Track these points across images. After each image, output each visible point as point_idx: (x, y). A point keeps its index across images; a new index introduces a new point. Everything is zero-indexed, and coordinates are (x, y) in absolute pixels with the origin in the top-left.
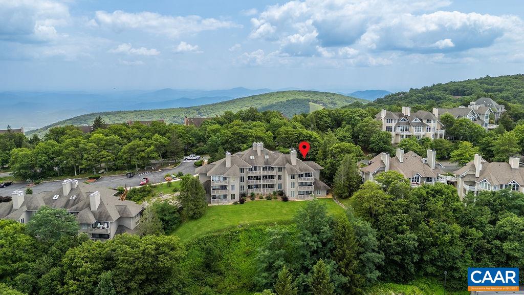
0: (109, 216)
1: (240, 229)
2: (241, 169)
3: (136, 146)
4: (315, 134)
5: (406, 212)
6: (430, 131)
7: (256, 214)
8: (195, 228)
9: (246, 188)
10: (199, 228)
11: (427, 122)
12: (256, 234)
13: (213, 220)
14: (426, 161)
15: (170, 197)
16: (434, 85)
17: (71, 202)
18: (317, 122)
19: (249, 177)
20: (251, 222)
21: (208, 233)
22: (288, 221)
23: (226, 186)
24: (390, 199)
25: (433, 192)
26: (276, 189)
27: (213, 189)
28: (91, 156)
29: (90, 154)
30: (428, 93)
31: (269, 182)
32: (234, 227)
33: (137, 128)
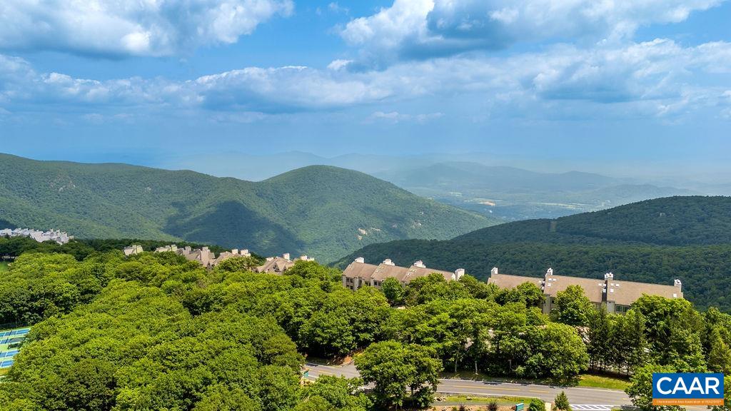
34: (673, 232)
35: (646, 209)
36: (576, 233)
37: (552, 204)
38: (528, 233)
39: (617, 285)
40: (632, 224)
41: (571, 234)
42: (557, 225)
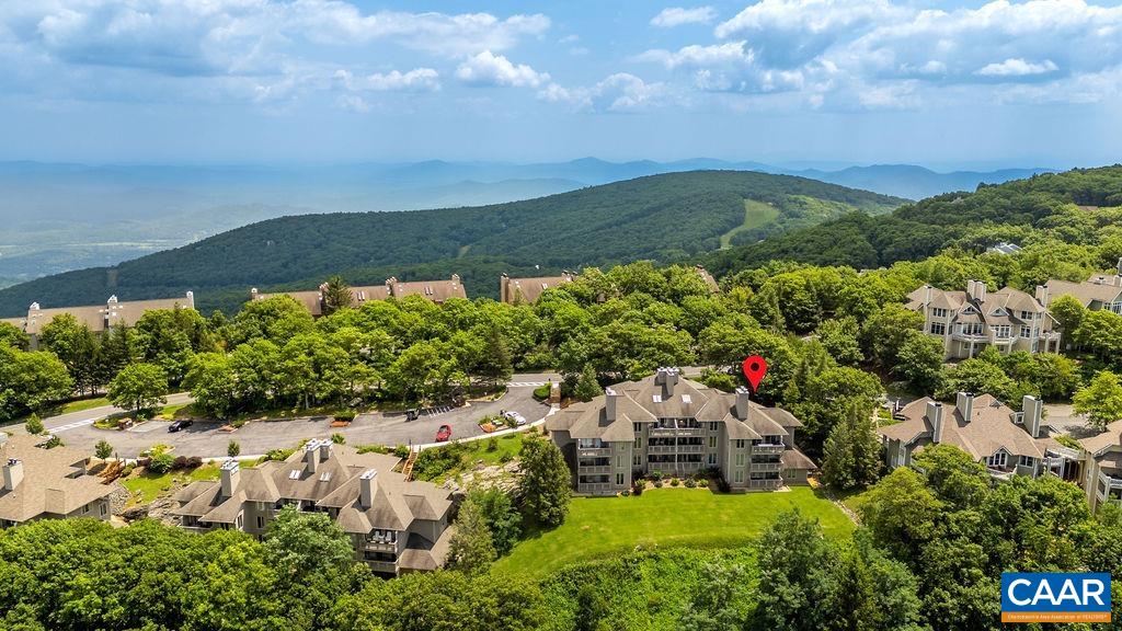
0: (396, 519)
1: (640, 554)
2: (635, 424)
3: (423, 357)
4: (782, 343)
5: (976, 540)
6: (1028, 336)
7: (668, 520)
8: (554, 547)
9: (644, 460)
10: (561, 547)
11: (1024, 317)
12: (672, 565)
13: (586, 530)
14: (1020, 419)
15: (497, 474)
16: (1034, 177)
17: (323, 487)
18: (780, 302)
19: (650, 440)
20: (661, 538)
21: (579, 559)
22: (735, 539)
23: (605, 459)
24: (943, 510)
25: (1034, 499)
26: (705, 464)
27: (583, 464)
28: (339, 375)
29: (335, 370)
30: (1021, 197)
31: (691, 450)
32: (628, 549)
33: (417, 310)
34: (285, 266)
35: (249, 237)
36: (149, 284)
37: (112, 244)
38: (69, 294)
39: (121, 307)
40: (232, 260)
41: (143, 286)
42: (118, 276)
